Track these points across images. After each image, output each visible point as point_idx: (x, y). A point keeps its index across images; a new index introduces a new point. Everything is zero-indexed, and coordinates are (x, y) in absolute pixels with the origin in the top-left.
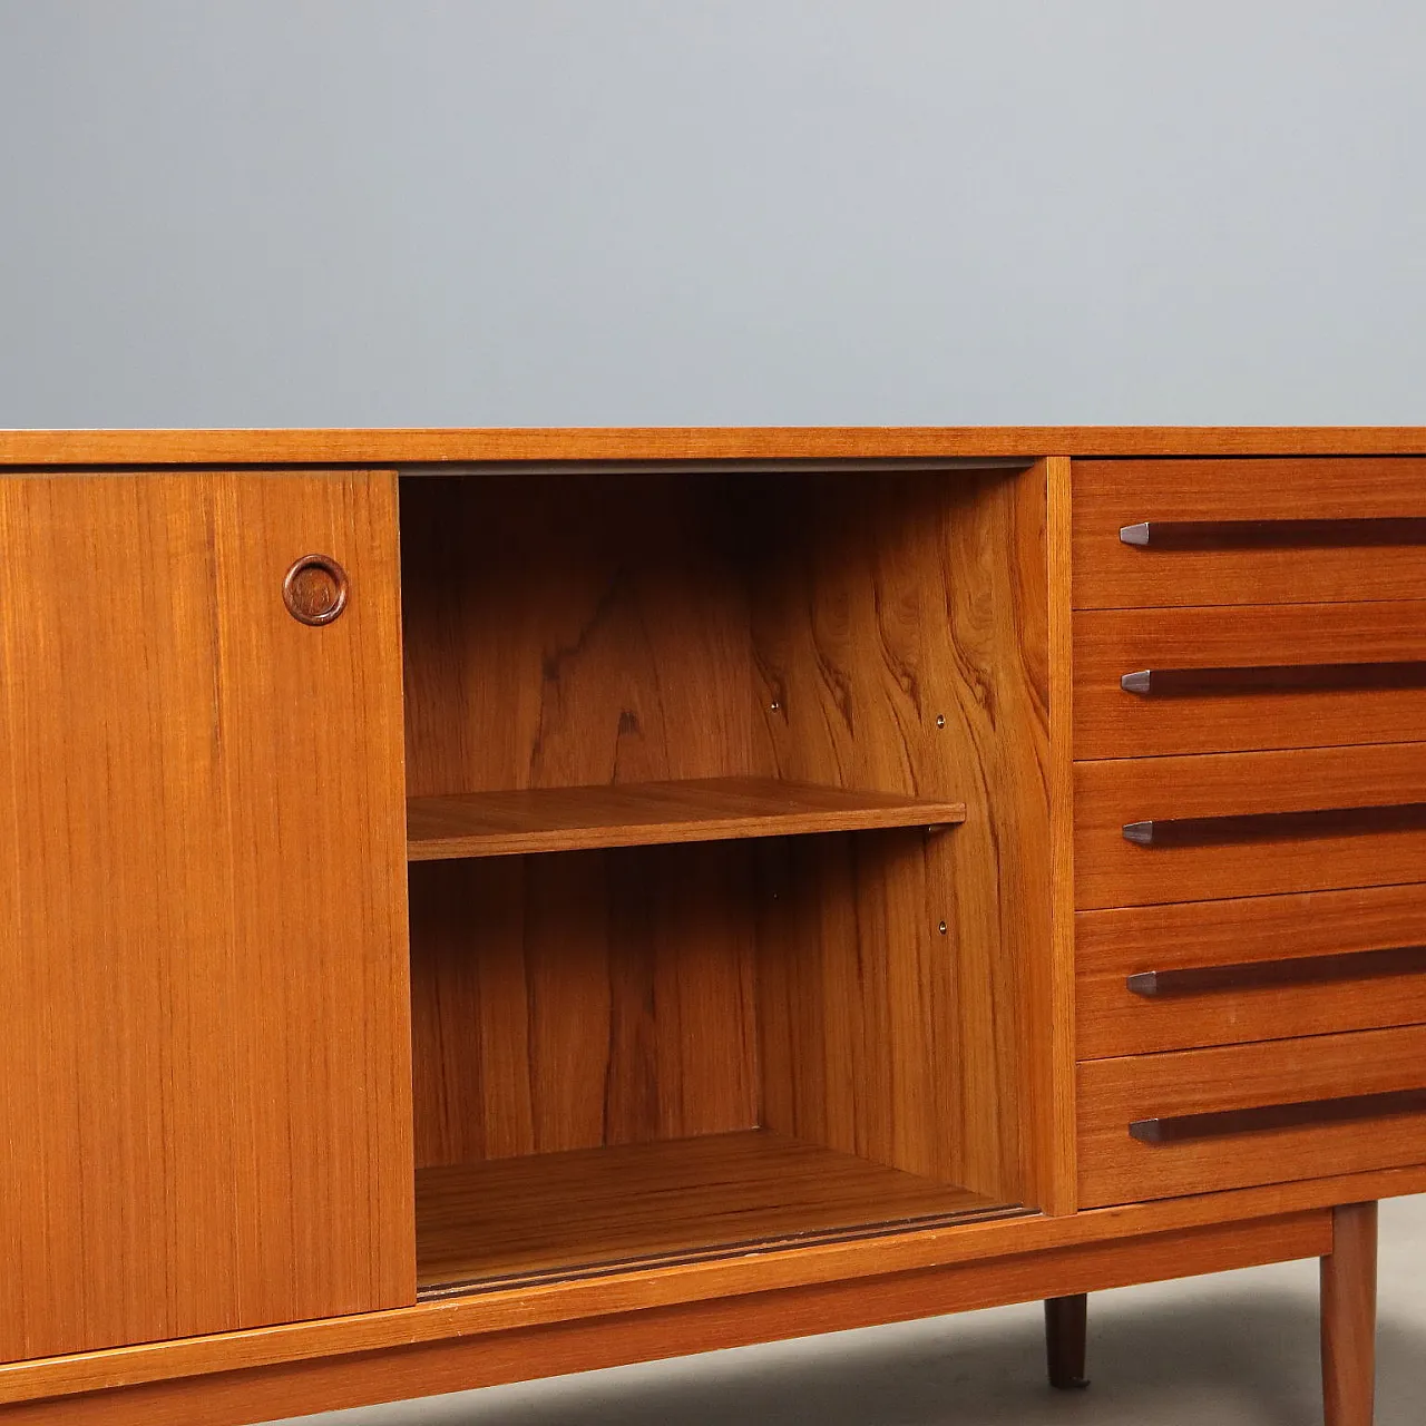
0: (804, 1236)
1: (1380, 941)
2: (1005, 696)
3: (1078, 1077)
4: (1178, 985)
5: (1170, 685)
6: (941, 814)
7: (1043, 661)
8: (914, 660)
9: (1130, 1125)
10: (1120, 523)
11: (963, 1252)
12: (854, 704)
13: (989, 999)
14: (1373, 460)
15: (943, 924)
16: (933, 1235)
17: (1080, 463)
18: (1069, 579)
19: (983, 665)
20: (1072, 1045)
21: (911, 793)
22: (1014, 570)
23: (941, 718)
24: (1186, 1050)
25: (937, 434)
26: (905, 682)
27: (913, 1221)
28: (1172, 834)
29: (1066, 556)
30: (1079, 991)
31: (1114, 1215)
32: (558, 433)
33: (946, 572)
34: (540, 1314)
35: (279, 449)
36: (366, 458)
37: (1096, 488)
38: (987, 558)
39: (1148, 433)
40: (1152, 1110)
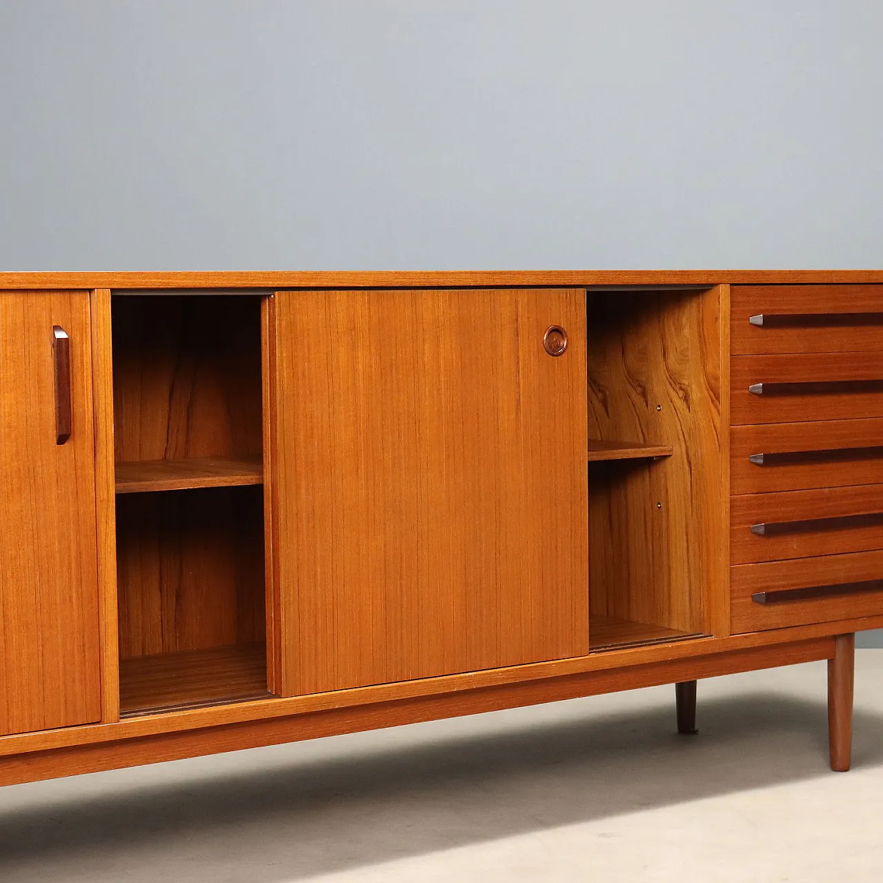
0: (611, 647)
1: (858, 511)
2: (695, 395)
3: (731, 573)
4: (775, 530)
5: (771, 390)
6: (662, 451)
7: (717, 379)
8: (644, 379)
9: (752, 596)
10: (749, 315)
11: (683, 653)
12: (609, 400)
13: (685, 537)
14: (857, 286)
15: (659, 504)
16: (670, 645)
17: (735, 287)
18: (729, 340)
19: (684, 381)
20: (728, 558)
21: (642, 441)
22: (701, 337)
23: (659, 406)
24: (775, 561)
25: (675, 273)
26: (639, 389)
27: (657, 640)
28: (772, 460)
29: (728, 331)
30: (732, 532)
31: (745, 637)
32: (519, 273)
33: (663, 338)
34: (508, 679)
35: (405, 280)
36: (440, 284)
37: (740, 298)
38: (686, 331)
39: (763, 273)
40: (761, 589)
